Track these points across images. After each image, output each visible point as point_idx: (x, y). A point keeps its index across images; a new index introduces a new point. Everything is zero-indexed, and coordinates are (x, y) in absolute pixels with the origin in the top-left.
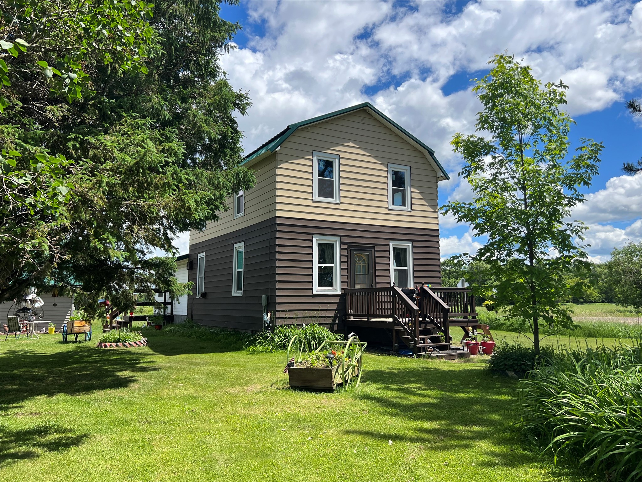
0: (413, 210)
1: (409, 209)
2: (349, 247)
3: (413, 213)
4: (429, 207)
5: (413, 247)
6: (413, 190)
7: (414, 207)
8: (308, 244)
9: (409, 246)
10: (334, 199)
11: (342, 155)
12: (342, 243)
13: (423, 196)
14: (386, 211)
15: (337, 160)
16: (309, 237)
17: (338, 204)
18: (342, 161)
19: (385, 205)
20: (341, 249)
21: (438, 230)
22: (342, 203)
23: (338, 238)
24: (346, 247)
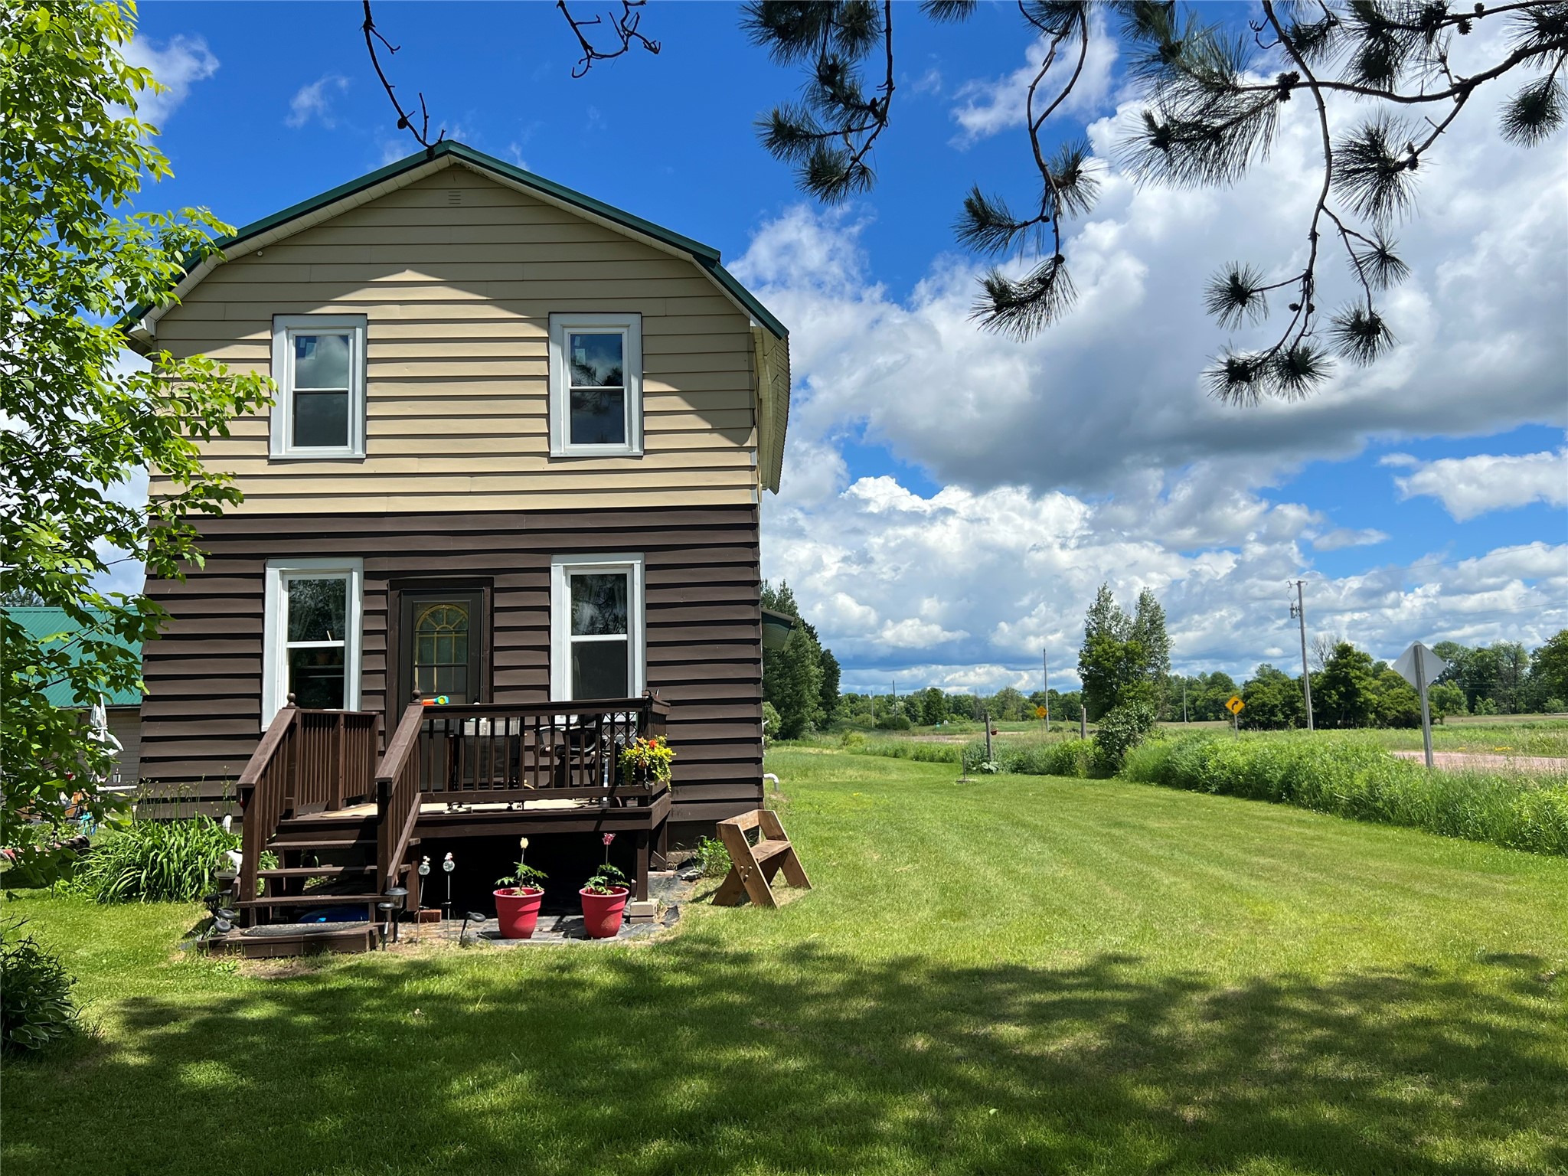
0: (646, 452)
1: (637, 450)
2: (392, 586)
3: (648, 462)
4: (715, 435)
5: (648, 568)
6: (650, 386)
7: (651, 443)
8: (250, 587)
9: (635, 568)
10: (349, 448)
11: (373, 313)
12: (368, 576)
13: (691, 404)
14: (543, 464)
15: (359, 331)
16: (252, 567)
17: (360, 461)
18: (374, 332)
19: (540, 445)
20: (366, 593)
21: (752, 508)
22: (368, 456)
23: (358, 562)
24: (383, 585)
